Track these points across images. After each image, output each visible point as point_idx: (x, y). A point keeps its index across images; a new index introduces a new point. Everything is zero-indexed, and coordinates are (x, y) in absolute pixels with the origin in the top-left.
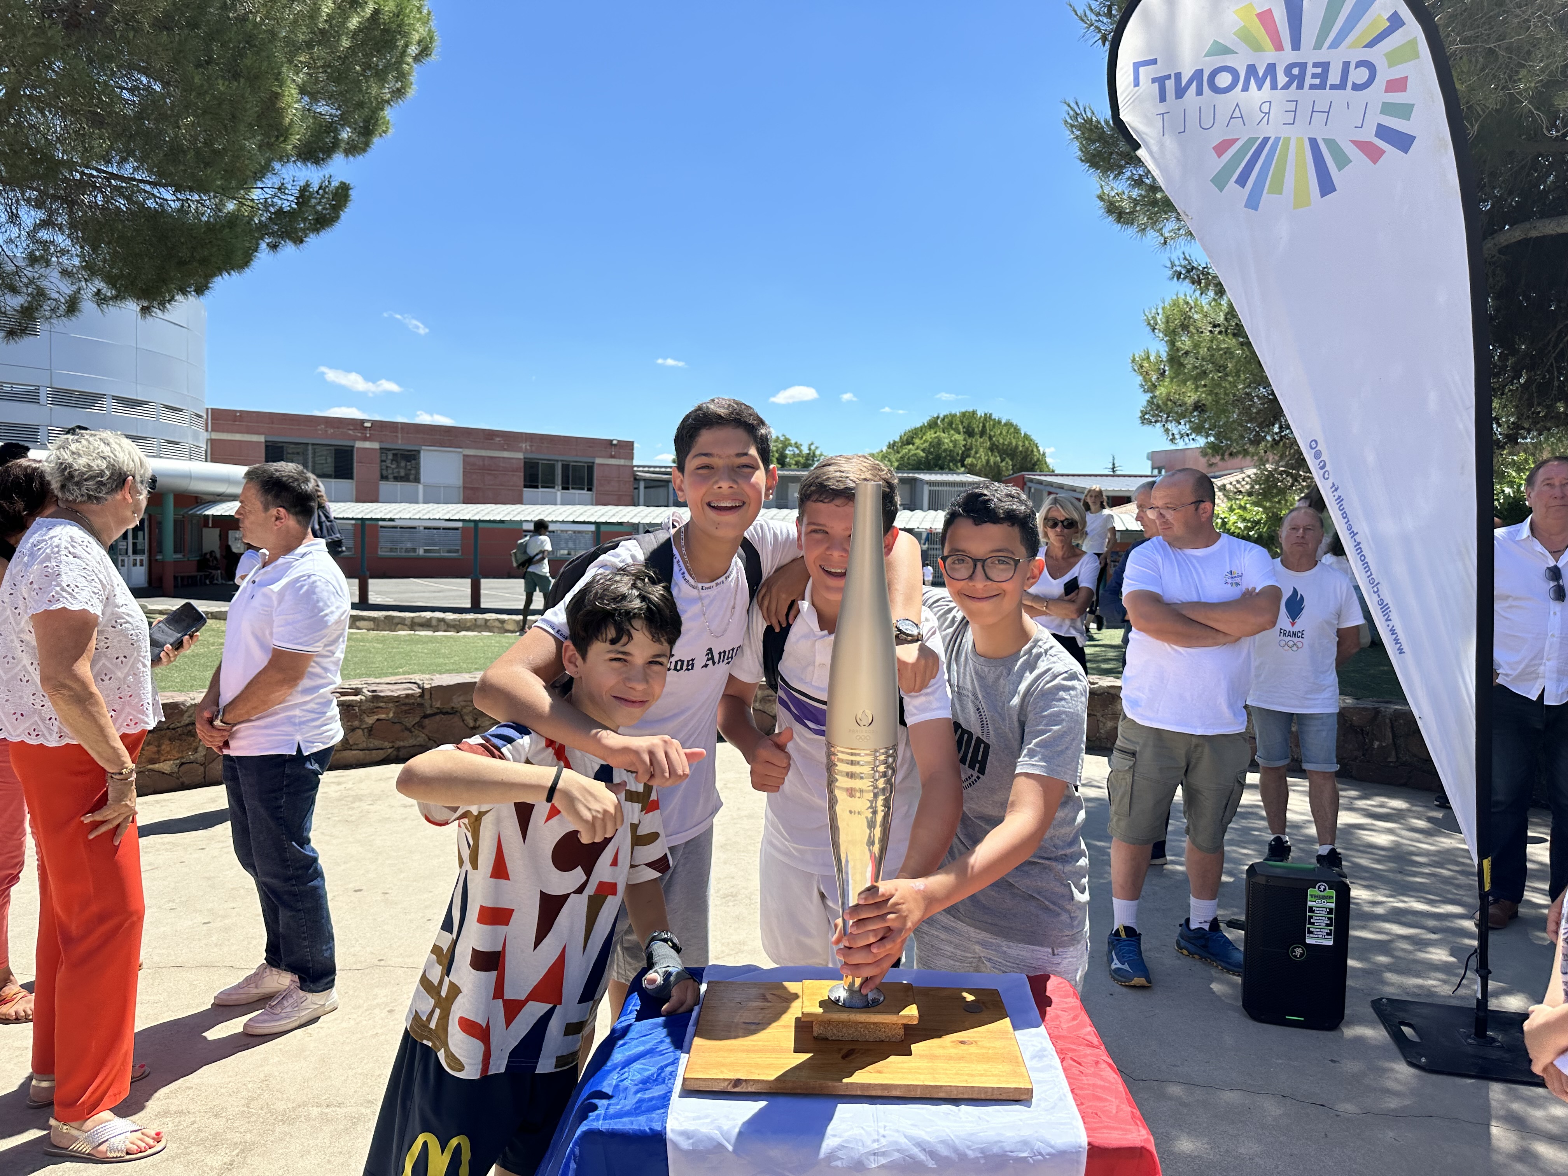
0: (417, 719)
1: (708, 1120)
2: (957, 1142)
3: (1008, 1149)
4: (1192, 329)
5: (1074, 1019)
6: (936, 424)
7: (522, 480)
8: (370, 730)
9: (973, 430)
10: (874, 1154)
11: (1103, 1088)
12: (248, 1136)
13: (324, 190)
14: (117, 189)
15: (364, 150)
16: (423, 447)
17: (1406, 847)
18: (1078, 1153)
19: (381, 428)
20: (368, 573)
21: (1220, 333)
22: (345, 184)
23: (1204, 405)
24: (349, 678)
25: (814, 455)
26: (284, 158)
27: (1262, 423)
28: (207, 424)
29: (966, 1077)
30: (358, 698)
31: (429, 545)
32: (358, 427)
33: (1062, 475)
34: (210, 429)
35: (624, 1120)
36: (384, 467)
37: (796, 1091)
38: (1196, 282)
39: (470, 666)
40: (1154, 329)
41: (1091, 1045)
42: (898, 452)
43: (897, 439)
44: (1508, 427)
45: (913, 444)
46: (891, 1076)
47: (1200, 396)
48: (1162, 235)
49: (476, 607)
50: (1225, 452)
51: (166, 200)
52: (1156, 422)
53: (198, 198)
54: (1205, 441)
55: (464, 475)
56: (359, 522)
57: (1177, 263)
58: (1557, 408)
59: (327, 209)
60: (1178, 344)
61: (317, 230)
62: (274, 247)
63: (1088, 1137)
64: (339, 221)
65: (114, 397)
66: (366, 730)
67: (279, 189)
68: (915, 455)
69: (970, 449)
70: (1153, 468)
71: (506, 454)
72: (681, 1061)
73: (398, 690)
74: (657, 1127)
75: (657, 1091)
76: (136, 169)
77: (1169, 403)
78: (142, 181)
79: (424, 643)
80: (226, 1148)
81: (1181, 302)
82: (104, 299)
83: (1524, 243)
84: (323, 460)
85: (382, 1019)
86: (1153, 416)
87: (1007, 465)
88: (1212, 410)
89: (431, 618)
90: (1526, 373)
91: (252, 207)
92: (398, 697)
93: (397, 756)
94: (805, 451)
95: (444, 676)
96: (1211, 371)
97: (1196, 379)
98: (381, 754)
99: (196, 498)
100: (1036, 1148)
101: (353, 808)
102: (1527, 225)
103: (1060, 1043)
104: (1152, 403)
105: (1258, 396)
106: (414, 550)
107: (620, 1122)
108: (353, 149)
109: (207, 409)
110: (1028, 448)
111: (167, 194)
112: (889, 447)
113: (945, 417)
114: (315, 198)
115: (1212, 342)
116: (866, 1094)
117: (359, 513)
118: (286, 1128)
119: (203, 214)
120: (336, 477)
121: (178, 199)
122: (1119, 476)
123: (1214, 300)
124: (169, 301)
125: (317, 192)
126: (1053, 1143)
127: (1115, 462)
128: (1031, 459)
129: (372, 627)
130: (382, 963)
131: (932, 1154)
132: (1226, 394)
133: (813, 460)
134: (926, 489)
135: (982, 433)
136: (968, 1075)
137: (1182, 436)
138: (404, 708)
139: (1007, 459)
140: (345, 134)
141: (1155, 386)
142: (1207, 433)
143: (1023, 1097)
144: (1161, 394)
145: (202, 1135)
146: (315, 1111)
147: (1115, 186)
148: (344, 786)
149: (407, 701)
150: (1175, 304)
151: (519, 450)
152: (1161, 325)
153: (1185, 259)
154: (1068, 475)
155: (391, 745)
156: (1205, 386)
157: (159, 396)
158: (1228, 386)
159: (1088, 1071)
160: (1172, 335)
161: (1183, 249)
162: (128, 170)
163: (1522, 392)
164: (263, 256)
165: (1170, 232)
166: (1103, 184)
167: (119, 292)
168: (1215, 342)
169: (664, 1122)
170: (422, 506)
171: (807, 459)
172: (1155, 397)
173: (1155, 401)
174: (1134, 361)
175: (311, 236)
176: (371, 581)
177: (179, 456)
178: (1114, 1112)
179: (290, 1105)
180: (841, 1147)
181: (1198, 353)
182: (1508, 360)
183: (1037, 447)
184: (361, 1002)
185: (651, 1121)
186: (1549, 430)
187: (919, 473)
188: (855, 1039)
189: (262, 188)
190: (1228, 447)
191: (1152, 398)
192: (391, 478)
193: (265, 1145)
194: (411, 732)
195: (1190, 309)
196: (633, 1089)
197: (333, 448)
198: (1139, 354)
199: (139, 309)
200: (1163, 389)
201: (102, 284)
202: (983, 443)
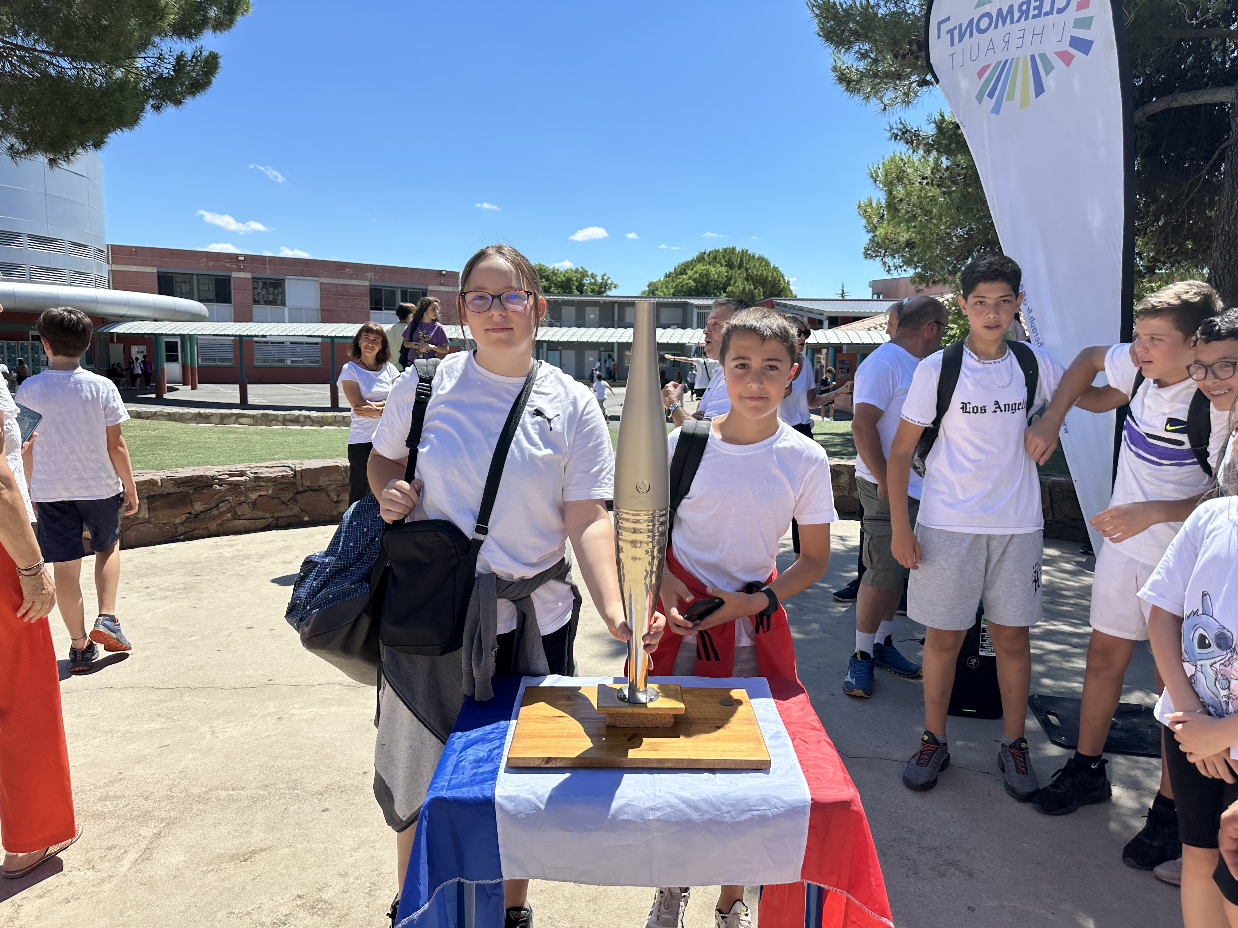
0: (292, 495)
1: (527, 787)
2: (714, 800)
3: (752, 804)
4: (905, 181)
5: (802, 710)
6: (703, 258)
7: (369, 303)
8: (254, 504)
9: (733, 263)
10: (652, 809)
11: (822, 759)
12: (172, 813)
13: (197, 58)
14: (21, 59)
15: (229, 27)
16: (287, 277)
17: (1057, 584)
18: (804, 807)
19: (253, 261)
20: (246, 380)
21: (927, 184)
22: (214, 53)
23: (914, 242)
24: (235, 463)
25: (606, 284)
26: (162, 34)
27: (959, 256)
28: (108, 258)
29: (721, 753)
30: (243, 479)
31: (294, 356)
32: (234, 260)
33: (802, 300)
34: (111, 262)
35: (463, 789)
36: (256, 293)
37: (593, 766)
38: (909, 142)
39: (332, 453)
40: (875, 181)
41: (814, 728)
42: (673, 281)
43: (672, 270)
44: (1149, 260)
45: (686, 274)
46: (664, 753)
47: (910, 236)
48: (882, 103)
49: (335, 406)
50: (929, 280)
51: (64, 68)
52: (876, 256)
53: (92, 67)
54: (914, 271)
55: (321, 299)
56: (238, 338)
57: (895, 126)
58: (1186, 245)
59: (199, 75)
60: (895, 193)
61: (193, 94)
62: (157, 108)
63: (811, 794)
64: (211, 86)
65: (30, 236)
66: (250, 504)
67: (159, 58)
68: (687, 284)
69: (731, 279)
70: (873, 294)
71: (354, 282)
72: (505, 746)
73: (275, 472)
74: (488, 793)
75: (488, 767)
76: (36, 41)
77: (887, 241)
78: (43, 52)
79: (294, 435)
80: (155, 823)
81: (897, 158)
82: (17, 153)
83: (1167, 112)
84: (206, 288)
85: (273, 724)
86: (874, 252)
87: (759, 292)
88: (920, 246)
89: (299, 415)
90: (1164, 217)
91: (137, 74)
92: (275, 477)
93: (276, 524)
94: (599, 280)
95: (312, 461)
96: (920, 215)
97: (908, 221)
98: (263, 523)
99: (103, 318)
100: (773, 802)
101: (243, 565)
102: (1170, 97)
103: (792, 728)
104: (874, 241)
105: (956, 235)
106: (282, 361)
107: (460, 791)
108: (221, 25)
109: (108, 245)
110: (775, 278)
111: (65, 64)
112: (666, 276)
113: (710, 252)
114: (190, 66)
115: (921, 191)
116: (646, 766)
117: (237, 331)
118: (202, 807)
119: (96, 81)
120: (217, 302)
121: (74, 68)
122: (846, 300)
123: (924, 157)
124: (72, 154)
125: (191, 61)
126: (785, 799)
127: (844, 289)
128: (778, 286)
129: (252, 422)
130: (271, 682)
131: (695, 807)
132: (931, 233)
133: (605, 288)
134: (695, 312)
135: (740, 266)
136: (721, 751)
137: (896, 268)
138: (280, 486)
139: (759, 287)
140: (213, 12)
141: (876, 227)
142: (915, 265)
143: (764, 767)
144: (881, 233)
145: (136, 813)
146: (223, 794)
147: (846, 61)
148: (235, 547)
149: (283, 481)
150: (893, 160)
151: (366, 279)
152: (881, 178)
153: (901, 123)
154: (807, 300)
155: (271, 515)
156: (915, 227)
157: (68, 235)
158: (933, 227)
159: (812, 748)
160: (889, 186)
161: (899, 114)
162: (29, 43)
163: (1160, 232)
164: (149, 116)
165: (888, 100)
166: (836, 58)
167: (30, 146)
168: (923, 192)
169: (493, 790)
170: (288, 325)
171: (601, 287)
172: (876, 236)
173: (876, 239)
174: (859, 207)
175: (188, 98)
176: (249, 386)
177: (87, 284)
178: (831, 776)
179: (203, 789)
180: (627, 805)
181: (910, 200)
182: (1150, 207)
183: (783, 277)
184: (256, 712)
185: (483, 790)
186: (1179, 263)
187: (690, 299)
188: (637, 726)
189: (144, 58)
190: (932, 276)
191: (873, 237)
192: (262, 301)
193: (185, 820)
194: (287, 505)
195: (904, 165)
196: (469, 767)
197: (214, 278)
198: (864, 201)
199: (46, 161)
200: (882, 230)
201: (15, 140)
202: (741, 274)
